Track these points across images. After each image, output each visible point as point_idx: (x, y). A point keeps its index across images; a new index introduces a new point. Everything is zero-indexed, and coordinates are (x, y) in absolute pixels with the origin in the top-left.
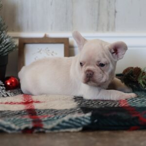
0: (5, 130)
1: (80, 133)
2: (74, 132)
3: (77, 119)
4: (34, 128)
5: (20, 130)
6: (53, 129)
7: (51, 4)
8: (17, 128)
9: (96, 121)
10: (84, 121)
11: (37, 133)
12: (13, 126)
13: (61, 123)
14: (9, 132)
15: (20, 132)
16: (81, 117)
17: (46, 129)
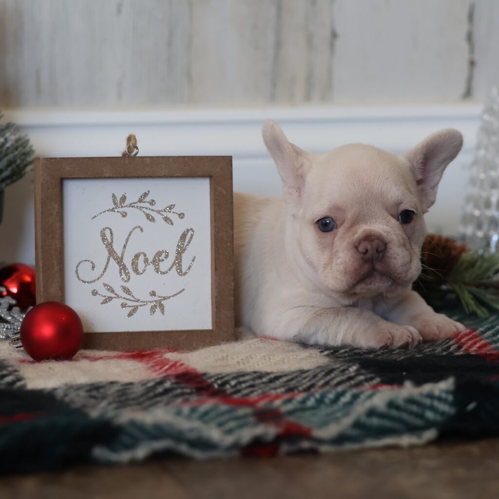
0: (184, 448)
1: (433, 450)
2: (412, 447)
3: (411, 401)
4: (279, 439)
5: (235, 446)
6: (340, 439)
7: (119, 11)
8: (229, 440)
9: (471, 406)
10: (432, 408)
11: (290, 454)
12: (214, 434)
13: (364, 419)
14: (198, 454)
15: (235, 453)
16: (421, 395)
17: (320, 441)
